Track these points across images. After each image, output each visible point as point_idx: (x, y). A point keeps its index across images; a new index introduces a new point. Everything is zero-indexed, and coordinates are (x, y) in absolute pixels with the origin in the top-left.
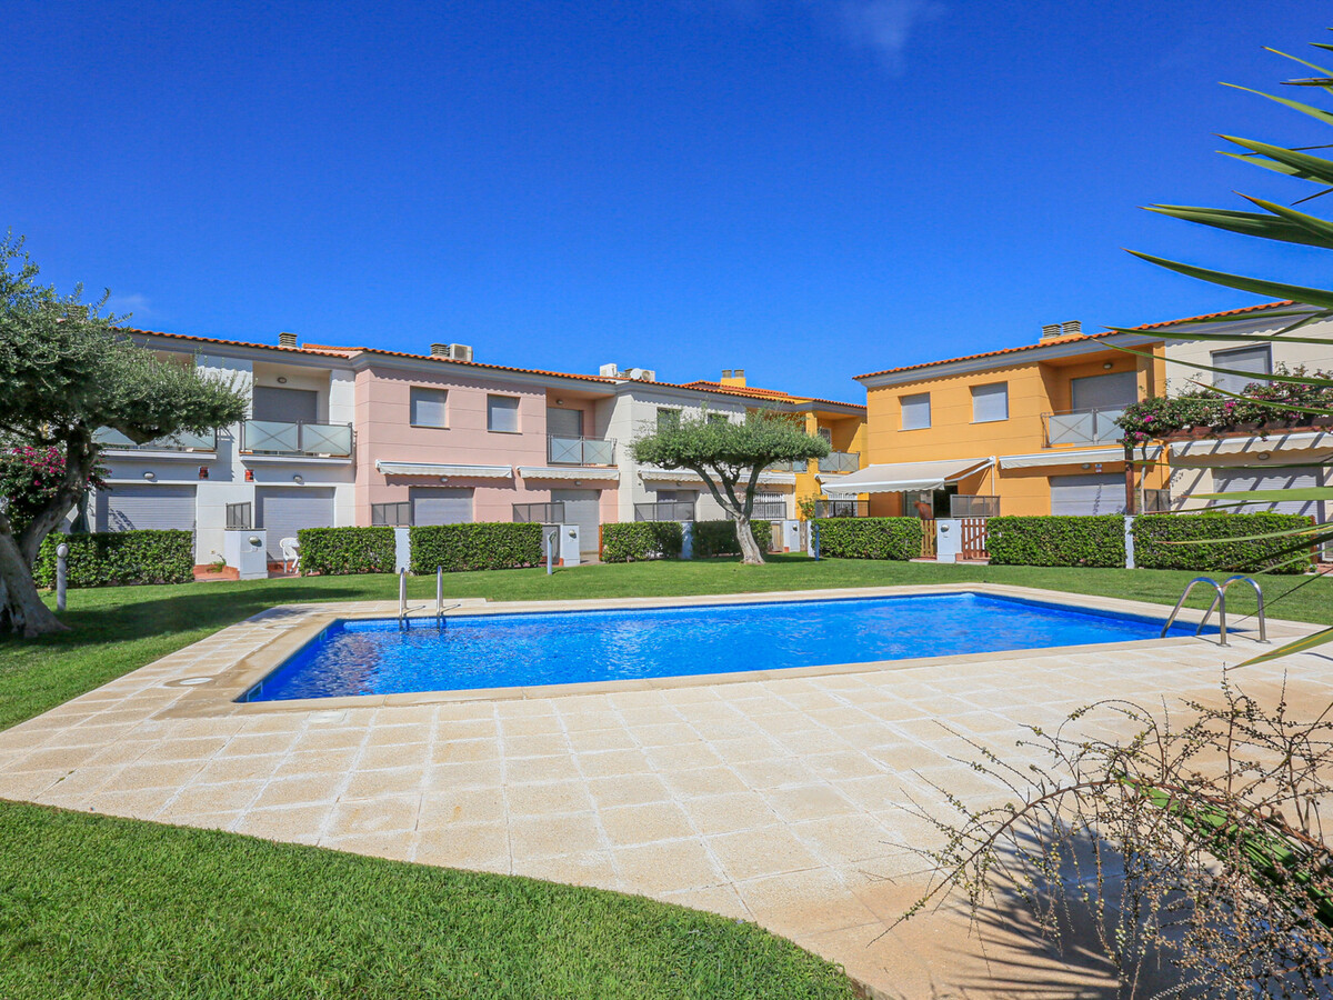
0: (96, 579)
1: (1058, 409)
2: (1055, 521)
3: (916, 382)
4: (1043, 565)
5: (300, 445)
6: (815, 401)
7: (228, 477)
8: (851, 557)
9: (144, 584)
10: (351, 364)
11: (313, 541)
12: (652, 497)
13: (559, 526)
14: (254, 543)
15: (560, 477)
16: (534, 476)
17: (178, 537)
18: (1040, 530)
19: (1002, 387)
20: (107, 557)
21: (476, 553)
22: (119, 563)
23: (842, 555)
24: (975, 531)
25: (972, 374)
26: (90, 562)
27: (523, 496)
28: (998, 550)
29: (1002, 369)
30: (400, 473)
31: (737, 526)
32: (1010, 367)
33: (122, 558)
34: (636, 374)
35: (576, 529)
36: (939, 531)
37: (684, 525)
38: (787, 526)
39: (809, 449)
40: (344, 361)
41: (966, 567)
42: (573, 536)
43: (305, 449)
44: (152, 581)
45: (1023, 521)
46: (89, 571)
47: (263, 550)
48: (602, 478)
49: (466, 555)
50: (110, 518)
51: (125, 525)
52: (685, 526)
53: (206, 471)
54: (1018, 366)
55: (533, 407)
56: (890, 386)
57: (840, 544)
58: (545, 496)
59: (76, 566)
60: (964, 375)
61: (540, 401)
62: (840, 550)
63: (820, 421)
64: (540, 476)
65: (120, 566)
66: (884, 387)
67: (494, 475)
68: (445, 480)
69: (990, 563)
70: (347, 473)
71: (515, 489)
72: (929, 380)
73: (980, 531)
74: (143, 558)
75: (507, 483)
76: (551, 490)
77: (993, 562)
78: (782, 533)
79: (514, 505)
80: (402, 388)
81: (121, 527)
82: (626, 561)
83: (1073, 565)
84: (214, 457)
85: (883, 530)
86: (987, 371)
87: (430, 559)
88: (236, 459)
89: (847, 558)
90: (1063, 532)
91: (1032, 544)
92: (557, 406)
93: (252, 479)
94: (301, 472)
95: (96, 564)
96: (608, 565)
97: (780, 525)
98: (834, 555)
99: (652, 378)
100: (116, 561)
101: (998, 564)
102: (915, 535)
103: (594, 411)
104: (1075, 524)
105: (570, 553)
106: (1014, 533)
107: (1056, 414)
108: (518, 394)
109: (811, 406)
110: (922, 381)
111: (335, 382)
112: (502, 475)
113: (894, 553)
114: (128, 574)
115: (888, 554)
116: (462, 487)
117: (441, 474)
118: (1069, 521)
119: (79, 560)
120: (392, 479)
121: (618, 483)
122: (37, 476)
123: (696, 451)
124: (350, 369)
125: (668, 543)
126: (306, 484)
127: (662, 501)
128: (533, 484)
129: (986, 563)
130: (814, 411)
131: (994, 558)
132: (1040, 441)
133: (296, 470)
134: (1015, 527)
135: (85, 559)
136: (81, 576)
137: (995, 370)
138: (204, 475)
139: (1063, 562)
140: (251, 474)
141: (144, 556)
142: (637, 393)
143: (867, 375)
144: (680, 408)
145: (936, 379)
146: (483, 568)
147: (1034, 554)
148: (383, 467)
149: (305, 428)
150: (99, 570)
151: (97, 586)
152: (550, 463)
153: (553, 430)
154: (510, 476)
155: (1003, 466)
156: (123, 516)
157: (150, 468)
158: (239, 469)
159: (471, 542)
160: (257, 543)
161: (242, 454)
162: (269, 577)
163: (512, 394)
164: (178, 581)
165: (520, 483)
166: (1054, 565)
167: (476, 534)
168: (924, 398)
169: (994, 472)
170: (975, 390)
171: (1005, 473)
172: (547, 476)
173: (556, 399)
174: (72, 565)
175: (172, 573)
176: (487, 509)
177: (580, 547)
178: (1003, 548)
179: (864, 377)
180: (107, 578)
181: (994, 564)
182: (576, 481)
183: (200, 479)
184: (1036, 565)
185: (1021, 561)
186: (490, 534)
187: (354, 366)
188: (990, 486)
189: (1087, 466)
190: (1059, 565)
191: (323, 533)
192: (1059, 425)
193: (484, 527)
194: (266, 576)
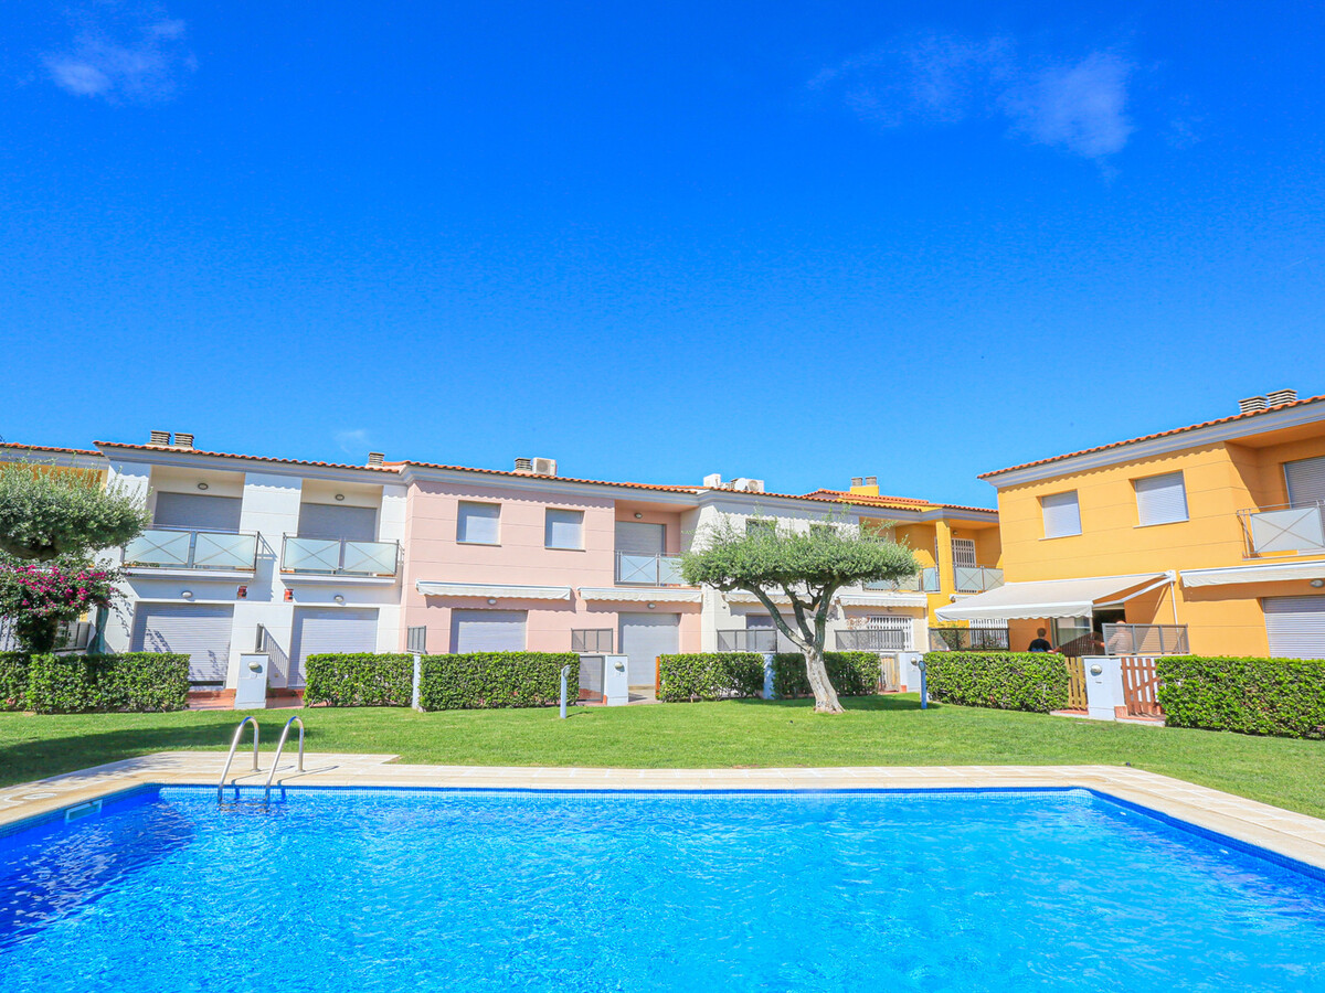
0: (81, 704)
1: (1264, 503)
2: (1264, 666)
3: (1058, 478)
4: (1252, 733)
5: (341, 562)
6: (945, 507)
7: (267, 597)
8: (974, 704)
9: (132, 711)
10: (403, 479)
11: (319, 668)
12: (740, 622)
13: (602, 657)
14: (253, 669)
15: (627, 598)
16: (596, 597)
17: (172, 660)
18: (1241, 679)
19: (1176, 477)
20: (95, 681)
21: (495, 687)
22: (107, 688)
23: (962, 700)
24: (1142, 675)
25: (1132, 462)
26: (76, 686)
27: (584, 619)
28: (1177, 705)
29: (1174, 454)
30: (441, 593)
31: (808, 661)
32: (1185, 452)
33: (111, 682)
34: (741, 485)
35: (624, 661)
36: (1088, 673)
37: (766, 657)
38: (904, 659)
39: (886, 565)
40: (395, 476)
41: (1133, 729)
42: (621, 669)
43: (346, 567)
44: (141, 708)
45: (1212, 664)
46: (75, 695)
47: (263, 676)
48: (681, 600)
49: (483, 689)
50: (147, 638)
51: (160, 645)
52: (767, 659)
53: (244, 591)
54: (1197, 449)
55: (599, 522)
56: (1026, 485)
57: (959, 687)
58: (610, 620)
59: (62, 690)
60: (1122, 465)
61: (607, 515)
62: (959, 694)
63: (954, 531)
64: (604, 598)
65: (108, 691)
66: (1018, 486)
67: (550, 597)
68: (492, 602)
69: (1167, 725)
70: (392, 593)
71: (575, 612)
72: (1075, 474)
73: (1150, 676)
74: (132, 683)
75: (567, 605)
76: (619, 613)
77: (1172, 723)
78: (897, 668)
79: (573, 631)
80: (448, 504)
81: (157, 649)
82: (689, 701)
83: (1305, 735)
84: (251, 576)
85: (1011, 669)
86: (1152, 458)
87: (438, 692)
88: (277, 577)
89: (968, 704)
90: (1280, 683)
91: (1231, 699)
92: (634, 519)
93: (291, 598)
94: (342, 591)
95: (83, 688)
96: (667, 704)
97: (895, 658)
98: (953, 699)
99: (760, 487)
100: (104, 685)
101: (1179, 725)
102: (1059, 679)
103: (679, 525)
104: (1298, 671)
105: (616, 690)
106: (1200, 681)
107: (1263, 510)
108: (582, 508)
109: (941, 514)
110: (1066, 476)
111: (385, 498)
112: (558, 597)
113: (1030, 701)
114: (113, 701)
115: (1022, 703)
116: (511, 610)
117: (488, 595)
118: (1288, 667)
119: (66, 684)
120: (434, 601)
121: (701, 605)
122: (27, 594)
123: (744, 568)
124: (400, 484)
125: (745, 679)
126: (348, 605)
127: (753, 627)
128: (595, 606)
129: (1161, 724)
130: (946, 519)
131: (1172, 718)
132: (1240, 548)
133: (338, 589)
134: (1200, 672)
135: (72, 682)
136: (68, 700)
137: (1163, 456)
138: (243, 594)
139: (1284, 730)
140: (291, 593)
141: (134, 681)
142: (719, 504)
143: (995, 472)
144: (773, 519)
145: (1084, 473)
146: (504, 705)
147: (1236, 714)
148: (422, 587)
149: (349, 546)
150: (85, 695)
151: (83, 712)
152: (618, 583)
153: (623, 545)
154: (568, 598)
155: (1187, 584)
156: (160, 636)
157: (187, 586)
158: (278, 589)
159: (489, 674)
160: (258, 669)
161: (284, 572)
162: (267, 707)
163: (575, 507)
164: (168, 709)
165: (581, 605)
166: (1270, 733)
167: (496, 665)
168: (1071, 496)
169: (1175, 592)
170: (1136, 483)
171: (1193, 594)
172: (612, 598)
173: (628, 513)
174: (58, 688)
175: (160, 700)
176: (542, 636)
177: (629, 681)
178: (1184, 702)
179: (991, 475)
180: (93, 704)
181: (1173, 726)
182: (648, 603)
183: (238, 599)
184: (1241, 731)
185: (1216, 724)
186: (513, 665)
187: (405, 481)
188: (1171, 610)
189: (1319, 583)
190: (1281, 735)
191: (331, 659)
192: (1270, 527)
193: (506, 657)
194: (263, 706)
